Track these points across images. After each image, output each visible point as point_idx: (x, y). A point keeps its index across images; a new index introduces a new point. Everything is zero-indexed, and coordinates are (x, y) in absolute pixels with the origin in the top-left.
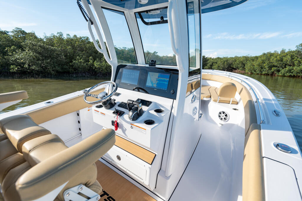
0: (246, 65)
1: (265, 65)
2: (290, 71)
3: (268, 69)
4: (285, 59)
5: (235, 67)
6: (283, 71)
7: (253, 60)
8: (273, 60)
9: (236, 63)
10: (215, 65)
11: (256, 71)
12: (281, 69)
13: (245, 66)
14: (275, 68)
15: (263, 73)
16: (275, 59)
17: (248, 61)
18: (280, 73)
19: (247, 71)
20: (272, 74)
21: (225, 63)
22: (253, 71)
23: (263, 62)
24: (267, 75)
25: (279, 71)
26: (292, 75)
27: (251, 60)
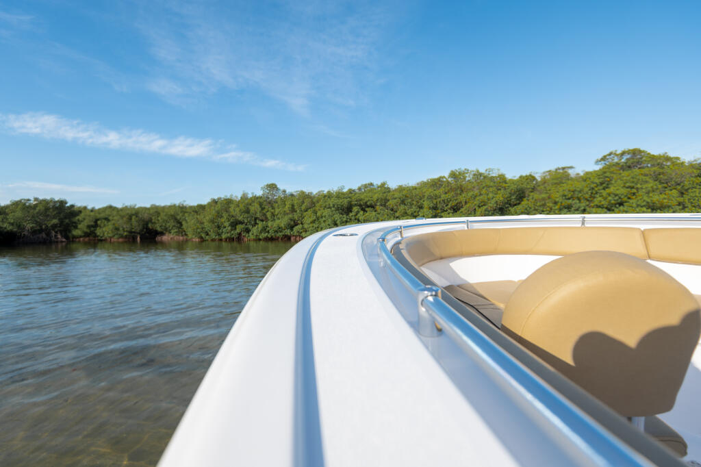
0: (184, 223)
1: (223, 220)
2: (264, 229)
3: (229, 228)
4: (252, 209)
5: (159, 229)
6: (255, 230)
7: (196, 212)
8: (234, 210)
9: (159, 218)
10: (105, 226)
11: (210, 233)
12: (250, 227)
13: (181, 225)
14: (243, 226)
15: (224, 236)
16: (237, 209)
17: (186, 215)
18: (250, 234)
19: (190, 236)
20: (239, 238)
21: (133, 220)
22: (203, 235)
23: (219, 215)
24: (231, 240)
25: (248, 231)
26: (269, 236)
27: (193, 211)
